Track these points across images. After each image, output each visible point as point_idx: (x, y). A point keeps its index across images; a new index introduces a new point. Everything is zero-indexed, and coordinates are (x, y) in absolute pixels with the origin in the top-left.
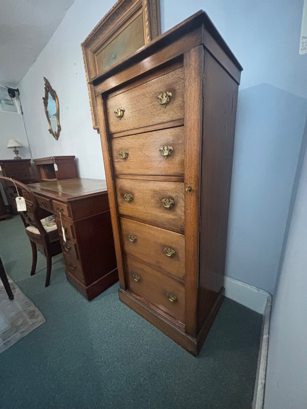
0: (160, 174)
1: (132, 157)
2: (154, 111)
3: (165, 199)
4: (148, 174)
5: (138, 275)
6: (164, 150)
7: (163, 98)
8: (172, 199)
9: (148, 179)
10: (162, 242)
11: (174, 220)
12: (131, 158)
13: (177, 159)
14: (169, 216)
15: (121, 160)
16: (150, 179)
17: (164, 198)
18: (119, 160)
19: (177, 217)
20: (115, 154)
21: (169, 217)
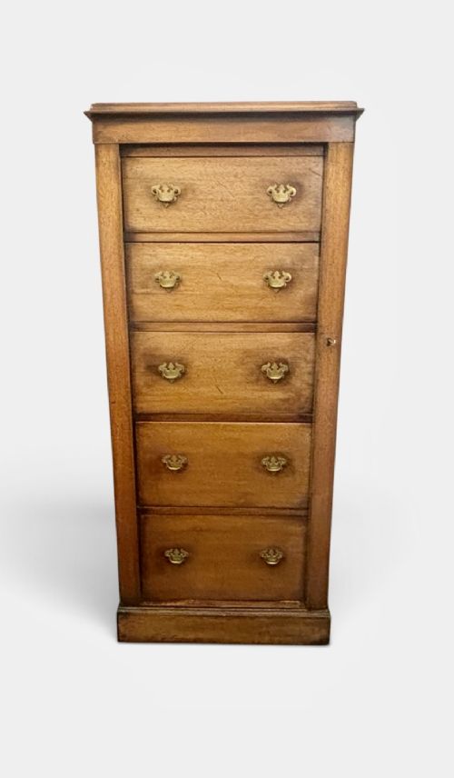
0: (261, 319)
1: (191, 286)
2: (258, 209)
3: (269, 365)
4: (232, 319)
5: (179, 549)
6: (274, 278)
7: (278, 192)
8: (285, 362)
9: (230, 330)
10: (257, 449)
11: (286, 400)
12: (187, 288)
13: (298, 295)
14: (276, 395)
15: (155, 291)
16: (235, 330)
17: (266, 363)
18: (149, 290)
19: (293, 395)
20: (137, 277)
21: (275, 397)
